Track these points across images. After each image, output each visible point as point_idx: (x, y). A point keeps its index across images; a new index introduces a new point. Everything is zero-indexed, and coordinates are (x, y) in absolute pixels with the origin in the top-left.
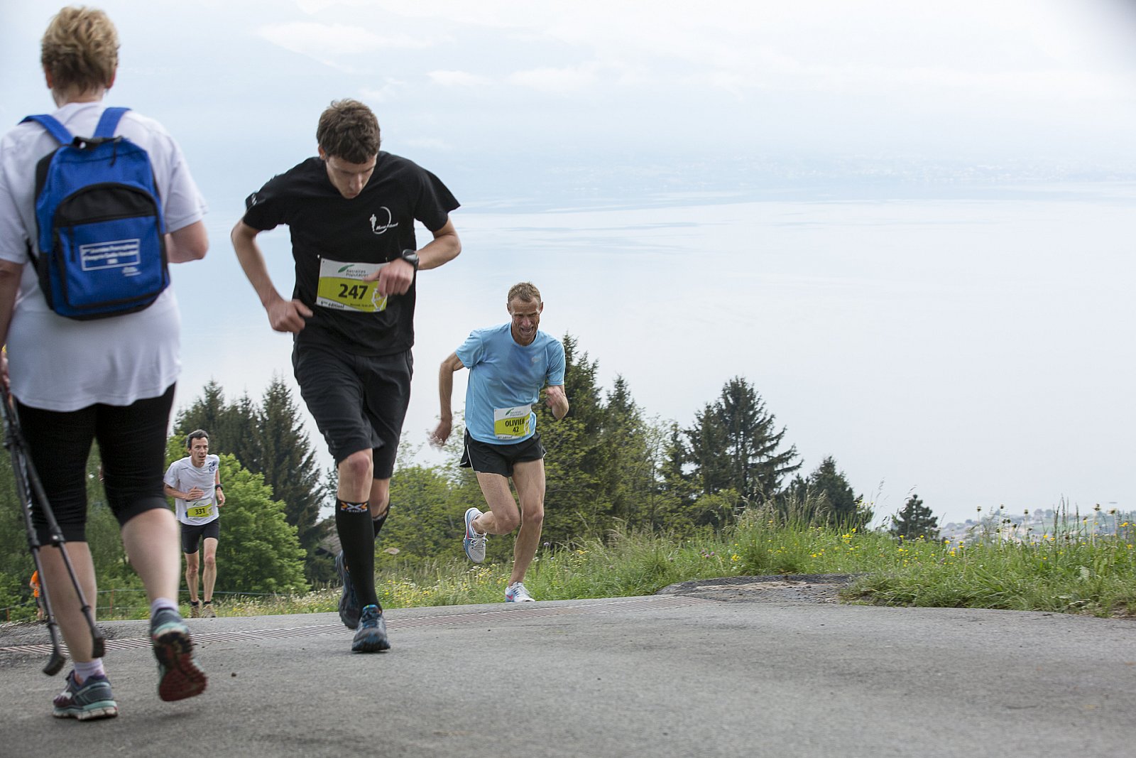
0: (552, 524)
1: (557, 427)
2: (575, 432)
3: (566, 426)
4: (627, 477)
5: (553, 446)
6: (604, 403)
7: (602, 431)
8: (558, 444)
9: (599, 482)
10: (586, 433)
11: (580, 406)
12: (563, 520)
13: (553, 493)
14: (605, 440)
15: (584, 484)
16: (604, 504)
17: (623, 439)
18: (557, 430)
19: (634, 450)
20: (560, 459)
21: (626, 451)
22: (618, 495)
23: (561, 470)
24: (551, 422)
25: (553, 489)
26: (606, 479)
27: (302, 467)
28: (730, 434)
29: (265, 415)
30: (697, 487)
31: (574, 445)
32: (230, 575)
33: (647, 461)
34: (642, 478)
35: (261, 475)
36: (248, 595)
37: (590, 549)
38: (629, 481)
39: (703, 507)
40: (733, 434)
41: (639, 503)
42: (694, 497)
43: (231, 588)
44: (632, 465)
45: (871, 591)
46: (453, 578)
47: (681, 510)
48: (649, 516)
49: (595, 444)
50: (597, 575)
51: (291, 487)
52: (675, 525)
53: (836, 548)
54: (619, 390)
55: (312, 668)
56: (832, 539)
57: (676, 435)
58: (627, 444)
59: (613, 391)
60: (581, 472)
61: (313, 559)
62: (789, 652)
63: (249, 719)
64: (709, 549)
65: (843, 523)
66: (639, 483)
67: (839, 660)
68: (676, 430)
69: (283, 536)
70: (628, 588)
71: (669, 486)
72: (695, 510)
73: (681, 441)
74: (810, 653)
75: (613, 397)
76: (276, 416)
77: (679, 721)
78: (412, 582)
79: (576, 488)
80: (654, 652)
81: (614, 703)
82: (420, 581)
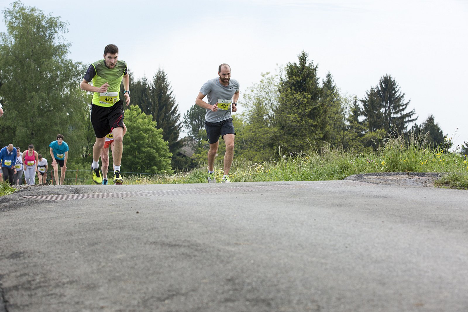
0: (293, 144)
1: (297, 97)
2: (306, 99)
3: (301, 96)
4: (331, 122)
5: (295, 106)
6: (321, 85)
7: (319, 99)
8: (297, 104)
9: (317, 124)
10: (312, 100)
11: (309, 86)
12: (299, 142)
13: (295, 129)
14: (321, 103)
15: (310, 125)
16: (319, 135)
17: (330, 103)
18: (297, 98)
19: (335, 109)
20: (299, 112)
21: (331, 109)
22: (326, 131)
23: (299, 117)
24: (294, 94)
25: (294, 127)
26: (320, 122)
27: (172, 112)
28: (383, 103)
29: (154, 86)
30: (365, 128)
31: (306, 105)
32: (135, 164)
33: (341, 114)
34: (339, 123)
35: (151, 116)
36: (144, 175)
37: (312, 157)
38: (332, 124)
39: (368, 138)
40: (384, 102)
41: (337, 135)
42: (364, 132)
43: (135, 171)
44: (333, 116)
45: (450, 182)
46: (244, 168)
47: (357, 139)
48: (341, 141)
49: (316, 105)
50: (315, 169)
51: (166, 122)
52: (354, 146)
53: (433, 160)
54: (329, 79)
55: (176, 210)
56: (431, 155)
57: (356, 102)
58: (332, 105)
59: (326, 79)
60: (308, 119)
61: (176, 158)
62: (408, 210)
63: (145, 234)
64: (371, 158)
65: (437, 148)
66: (337, 125)
67: (433, 214)
68: (356, 100)
69: (161, 146)
70: (330, 177)
71: (352, 127)
72: (364, 139)
73: (358, 105)
74: (418, 210)
75: (325, 82)
76: (159, 87)
77: (354, 241)
79: (306, 127)
80: (342, 208)
81: (322, 231)
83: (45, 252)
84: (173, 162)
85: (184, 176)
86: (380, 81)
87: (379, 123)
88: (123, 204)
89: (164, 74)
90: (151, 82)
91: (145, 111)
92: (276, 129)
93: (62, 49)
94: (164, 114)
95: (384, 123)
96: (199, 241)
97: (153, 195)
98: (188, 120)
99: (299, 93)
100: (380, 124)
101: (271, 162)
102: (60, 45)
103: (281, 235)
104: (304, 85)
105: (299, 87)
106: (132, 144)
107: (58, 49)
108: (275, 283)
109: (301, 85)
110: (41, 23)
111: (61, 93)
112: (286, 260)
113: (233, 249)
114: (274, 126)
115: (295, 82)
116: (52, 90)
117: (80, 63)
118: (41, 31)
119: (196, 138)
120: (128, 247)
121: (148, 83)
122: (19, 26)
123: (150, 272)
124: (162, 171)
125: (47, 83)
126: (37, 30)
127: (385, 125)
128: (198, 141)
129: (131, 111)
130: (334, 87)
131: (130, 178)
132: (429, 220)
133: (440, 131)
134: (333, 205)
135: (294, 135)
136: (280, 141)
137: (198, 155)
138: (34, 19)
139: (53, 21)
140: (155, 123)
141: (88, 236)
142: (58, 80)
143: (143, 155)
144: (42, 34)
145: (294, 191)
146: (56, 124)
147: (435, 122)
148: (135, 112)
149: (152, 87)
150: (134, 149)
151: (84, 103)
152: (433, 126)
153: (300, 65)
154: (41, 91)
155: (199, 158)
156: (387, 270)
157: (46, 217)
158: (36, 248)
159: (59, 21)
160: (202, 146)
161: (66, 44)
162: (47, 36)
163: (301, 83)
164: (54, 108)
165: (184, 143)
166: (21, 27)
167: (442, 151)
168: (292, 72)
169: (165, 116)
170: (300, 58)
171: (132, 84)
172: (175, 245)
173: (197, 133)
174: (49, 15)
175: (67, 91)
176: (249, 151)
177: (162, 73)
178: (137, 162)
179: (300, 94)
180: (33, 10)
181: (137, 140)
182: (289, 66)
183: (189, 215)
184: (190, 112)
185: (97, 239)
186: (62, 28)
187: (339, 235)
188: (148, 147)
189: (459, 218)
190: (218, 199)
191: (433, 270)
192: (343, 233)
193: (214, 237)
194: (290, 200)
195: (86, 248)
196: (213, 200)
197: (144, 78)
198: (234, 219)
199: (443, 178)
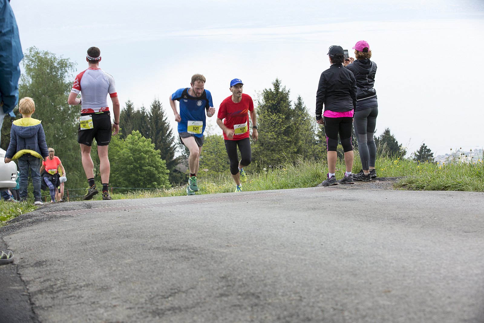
0: (272, 158)
2: (281, 119)
3: (277, 117)
5: (272, 125)
6: (293, 107)
7: (292, 119)
8: (274, 124)
9: (292, 140)
10: (286, 120)
11: (283, 108)
12: (276, 156)
13: (272, 145)
14: (294, 122)
15: (285, 141)
16: (294, 149)
17: (301, 122)
19: (306, 127)
20: (275, 131)
21: (302, 127)
22: (299, 145)
23: (275, 135)
24: (271, 115)
25: (272, 143)
26: (294, 139)
27: (167, 136)
29: (151, 114)
31: (281, 125)
32: (138, 181)
34: (309, 138)
35: (150, 139)
36: (146, 190)
37: (288, 168)
38: (304, 139)
41: (308, 148)
43: (138, 187)
44: (305, 133)
45: (407, 184)
46: (231, 181)
48: (313, 154)
49: (290, 124)
50: (291, 179)
51: (163, 144)
53: (391, 166)
54: (299, 101)
55: (174, 219)
56: (390, 163)
58: (303, 124)
59: (297, 102)
60: (284, 136)
61: (172, 174)
62: (373, 210)
63: (149, 241)
65: (394, 156)
66: (308, 140)
67: (394, 213)
69: (160, 164)
70: (305, 184)
71: (321, 141)
74: (382, 210)
75: (297, 104)
76: (156, 114)
77: (328, 239)
78: (214, 183)
79: (282, 143)
80: (316, 211)
81: (300, 232)
82: (217, 182)
83: (64, 260)
84: (171, 178)
85: (180, 190)
88: (129, 216)
89: (159, 103)
90: (148, 110)
91: (145, 135)
92: (256, 146)
94: (161, 137)
96: (195, 245)
97: (154, 207)
99: (275, 114)
101: (254, 174)
102: (71, 83)
103: (265, 237)
104: (279, 108)
105: (275, 109)
106: (135, 164)
107: (69, 86)
108: (263, 279)
109: (276, 107)
110: (53, 64)
111: (73, 123)
112: (271, 258)
113: (225, 251)
114: (255, 144)
115: (271, 106)
116: (65, 121)
118: (54, 71)
120: (135, 253)
121: (146, 111)
122: (35, 68)
123: (155, 274)
124: (161, 185)
125: (60, 115)
126: (50, 70)
129: (133, 136)
130: (304, 108)
131: (134, 192)
132: (391, 218)
133: (395, 142)
134: (309, 209)
135: (272, 150)
136: (261, 156)
138: (47, 61)
139: (64, 62)
140: (153, 145)
141: (100, 244)
142: (70, 112)
143: (144, 173)
144: (55, 73)
145: (274, 198)
146: (70, 150)
147: (391, 134)
148: (136, 137)
149: (150, 114)
150: (137, 168)
152: (389, 137)
153: (274, 91)
154: (56, 122)
156: (357, 263)
157: (64, 230)
158: (56, 257)
159: (69, 62)
162: (59, 76)
163: (276, 106)
164: (67, 136)
165: (179, 161)
166: (37, 69)
167: (399, 159)
168: (268, 97)
169: (162, 139)
170: (274, 85)
171: (133, 113)
172: (175, 249)
174: (60, 57)
177: (157, 102)
178: (140, 179)
180: (46, 53)
181: (139, 161)
182: (265, 92)
183: (185, 223)
185: (108, 247)
186: (71, 67)
187: (315, 234)
188: (149, 166)
189: (417, 215)
190: (210, 208)
191: (397, 261)
192: (318, 233)
193: (208, 241)
194: (272, 206)
195: (99, 255)
196: (206, 209)
197: (142, 107)
198: (225, 225)
199: (400, 181)
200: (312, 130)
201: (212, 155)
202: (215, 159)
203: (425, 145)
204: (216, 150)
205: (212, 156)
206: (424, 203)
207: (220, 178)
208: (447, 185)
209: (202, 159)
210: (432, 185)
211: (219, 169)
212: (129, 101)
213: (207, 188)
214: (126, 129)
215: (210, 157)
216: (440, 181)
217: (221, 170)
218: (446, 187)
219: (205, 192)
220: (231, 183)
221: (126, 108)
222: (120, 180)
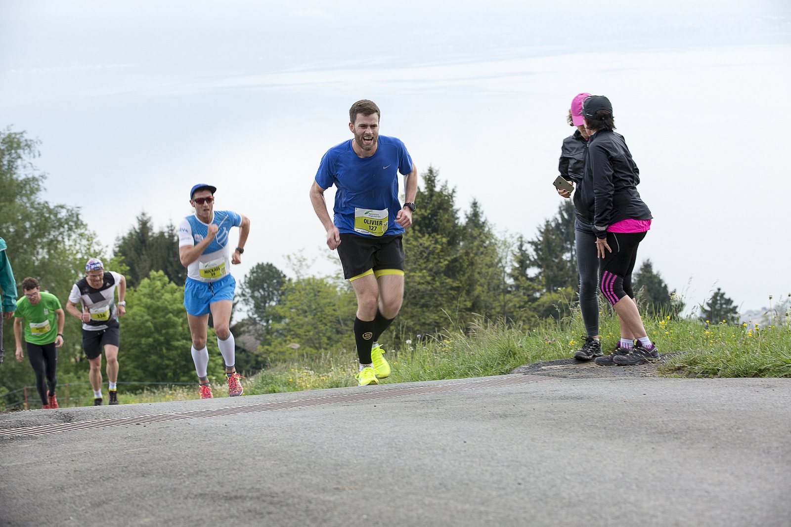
0: (423, 321)
1: (425, 242)
2: (440, 245)
3: (431, 241)
4: (483, 280)
5: (421, 257)
6: (462, 221)
7: (461, 244)
8: (425, 255)
9: (460, 285)
10: (449, 246)
11: (443, 224)
12: (432, 317)
14: (464, 251)
15: (448, 287)
16: (465, 303)
17: (478, 249)
18: (424, 244)
19: (488, 259)
20: (428, 268)
21: (481, 259)
22: (475, 295)
23: (429, 276)
24: (420, 237)
25: (423, 292)
26: (466, 282)
28: (566, 243)
30: (540, 287)
31: (439, 255)
32: (163, 369)
33: (498, 267)
34: (495, 281)
36: (178, 385)
37: (456, 339)
38: (485, 283)
39: (545, 303)
40: (568, 243)
41: (493, 301)
42: (538, 295)
43: (163, 380)
44: (486, 271)
45: (684, 367)
46: (344, 366)
47: (527, 306)
48: (502, 312)
49: (456, 254)
50: (460, 360)
52: (523, 318)
53: (654, 333)
54: (475, 210)
55: (234, 440)
56: (651, 325)
57: (521, 246)
58: (482, 253)
59: (469, 211)
60: (445, 277)
62: (618, 417)
63: (184, 482)
64: (551, 336)
65: (659, 312)
66: (492, 285)
67: (658, 422)
68: (522, 241)
70: (486, 370)
71: (518, 287)
72: (539, 305)
73: (526, 250)
74: (635, 416)
75: (469, 216)
77: (530, 473)
78: (311, 370)
79: (441, 291)
80: (509, 419)
81: (477, 460)
82: (317, 369)
86: (560, 208)
87: (562, 278)
88: (146, 435)
91: (175, 279)
93: (32, 185)
95: (571, 277)
96: (275, 489)
97: (194, 418)
98: (248, 290)
99: (427, 236)
100: (564, 280)
102: (28, 179)
103: (410, 470)
104: (435, 223)
105: (427, 226)
107: (25, 185)
109: (429, 223)
111: (34, 258)
112: (421, 511)
113: (332, 499)
115: (420, 219)
116: (18, 253)
117: (62, 207)
119: (261, 321)
120: (158, 505)
127: (572, 281)
128: (265, 324)
129: (151, 281)
130: (484, 223)
131: (156, 391)
132: (653, 431)
134: (494, 416)
135: (423, 306)
136: (401, 318)
137: (266, 347)
139: (14, 138)
141: (90, 490)
142: (27, 236)
143: (175, 352)
145: (428, 398)
147: (655, 271)
148: (159, 284)
150: (160, 344)
151: (73, 272)
152: (650, 277)
153: (426, 190)
155: (268, 352)
156: (588, 518)
157: (19, 463)
158: (4, 517)
159: (24, 139)
160: (273, 333)
161: (37, 176)
162: (4, 165)
163: (430, 219)
165: (242, 329)
167: (669, 317)
170: (425, 178)
171: (152, 236)
172: (236, 497)
173: (262, 312)
174: (6, 130)
175: (43, 254)
176: (350, 336)
178: (166, 364)
179: (428, 238)
181: (165, 329)
183: (255, 447)
184: (250, 278)
185: (105, 494)
186: (29, 149)
187: (506, 464)
188: (183, 339)
189: (703, 424)
190: (303, 417)
191: (664, 512)
192: (513, 461)
193: (300, 480)
194: (422, 411)
195: (88, 511)
196: (295, 419)
197: (169, 225)
198: (332, 449)
199: (672, 360)
200: (500, 265)
201: (306, 317)
202: (312, 325)
203: (722, 291)
204: (314, 307)
205: (306, 319)
206: (717, 402)
207: (322, 361)
208: (763, 368)
209: (288, 324)
210: (733, 367)
211: (320, 343)
212: (143, 214)
213: (298, 381)
214: (139, 267)
215: (303, 320)
216: (750, 360)
217: (325, 346)
218: (761, 371)
219: (294, 387)
220: (344, 371)
221: (137, 226)
222: (128, 368)
